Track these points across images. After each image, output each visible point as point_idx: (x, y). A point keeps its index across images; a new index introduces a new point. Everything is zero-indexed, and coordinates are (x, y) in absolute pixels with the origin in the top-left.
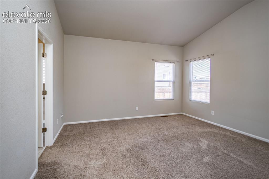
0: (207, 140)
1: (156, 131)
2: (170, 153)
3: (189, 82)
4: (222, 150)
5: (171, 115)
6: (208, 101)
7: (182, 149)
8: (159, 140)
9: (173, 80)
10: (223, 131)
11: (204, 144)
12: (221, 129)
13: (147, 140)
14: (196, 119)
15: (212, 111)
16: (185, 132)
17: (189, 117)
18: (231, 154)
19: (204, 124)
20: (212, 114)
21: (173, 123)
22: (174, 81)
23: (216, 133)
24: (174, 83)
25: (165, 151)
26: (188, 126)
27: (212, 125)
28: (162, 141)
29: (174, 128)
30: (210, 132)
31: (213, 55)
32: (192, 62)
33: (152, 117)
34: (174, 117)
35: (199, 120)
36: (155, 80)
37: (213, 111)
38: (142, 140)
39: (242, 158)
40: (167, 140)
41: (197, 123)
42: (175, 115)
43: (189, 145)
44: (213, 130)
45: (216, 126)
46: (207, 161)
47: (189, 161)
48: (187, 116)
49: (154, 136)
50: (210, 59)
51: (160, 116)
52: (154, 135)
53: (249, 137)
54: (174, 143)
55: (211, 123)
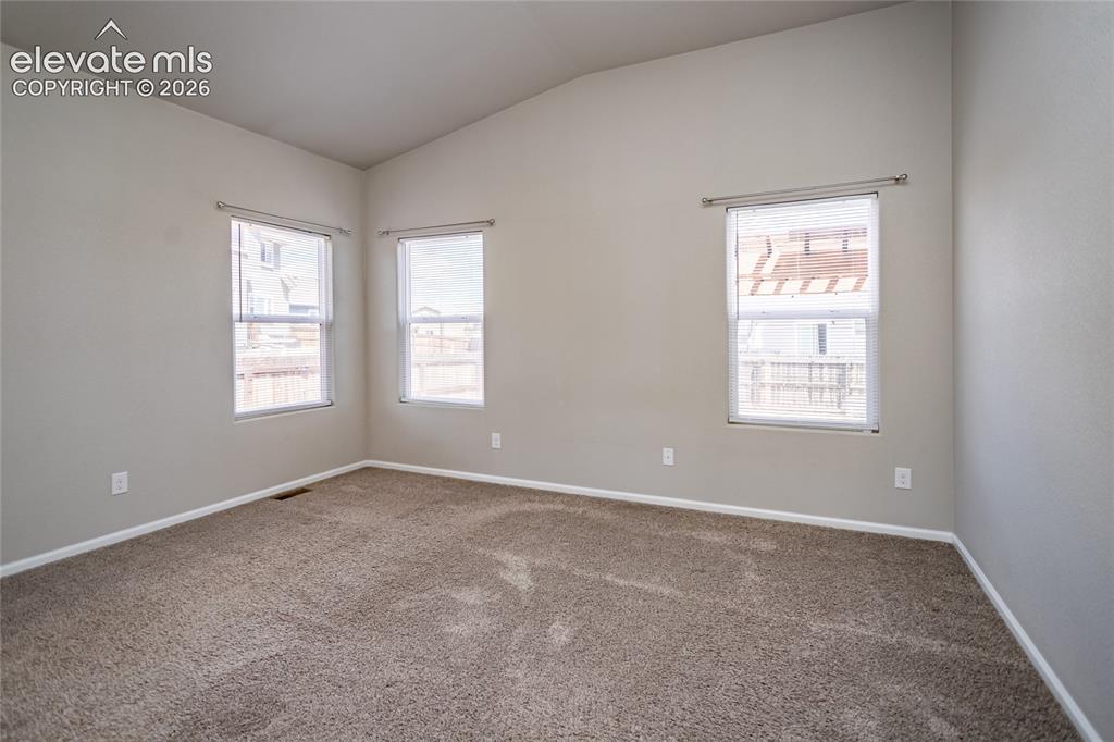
0: (516, 553)
1: (284, 588)
2: (413, 673)
3: (398, 324)
4: (578, 572)
5: (321, 482)
6: (476, 397)
7: (457, 629)
8: (328, 629)
9: (327, 317)
10: (542, 502)
11: (517, 570)
12: (532, 497)
13: (253, 655)
14: (437, 477)
15: (493, 434)
16: (424, 545)
17: (402, 472)
18: (609, 577)
19: (473, 488)
20: (494, 446)
21: (355, 517)
22: (331, 316)
23: (527, 515)
24: (329, 328)
25: (388, 674)
26: (423, 515)
27: (497, 486)
28: (346, 628)
29: (365, 537)
30: (509, 516)
31: (492, 224)
32: (407, 243)
33: (228, 511)
34: (343, 488)
35: (449, 479)
36: (236, 311)
37: (499, 432)
38: (221, 667)
39: (639, 577)
40: (365, 612)
41: (447, 492)
42: (341, 476)
43: (470, 596)
44: (514, 506)
45: (512, 487)
46: (564, 638)
47: (509, 670)
48: (393, 471)
49: (285, 617)
50: (480, 236)
51: (271, 498)
52: (283, 608)
53: (610, 501)
54: (408, 610)
55: (493, 482)
